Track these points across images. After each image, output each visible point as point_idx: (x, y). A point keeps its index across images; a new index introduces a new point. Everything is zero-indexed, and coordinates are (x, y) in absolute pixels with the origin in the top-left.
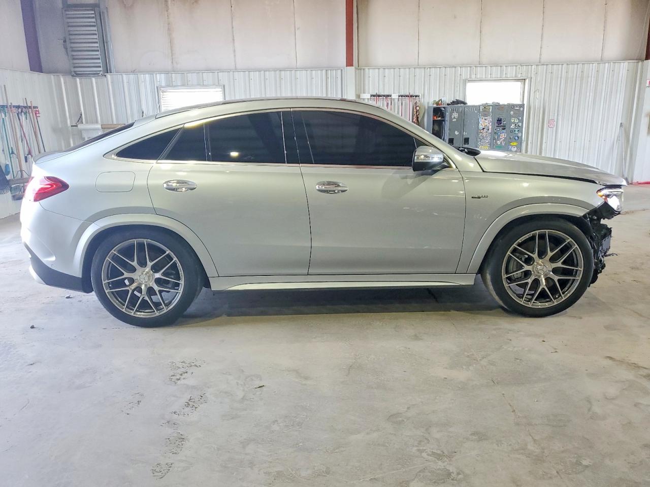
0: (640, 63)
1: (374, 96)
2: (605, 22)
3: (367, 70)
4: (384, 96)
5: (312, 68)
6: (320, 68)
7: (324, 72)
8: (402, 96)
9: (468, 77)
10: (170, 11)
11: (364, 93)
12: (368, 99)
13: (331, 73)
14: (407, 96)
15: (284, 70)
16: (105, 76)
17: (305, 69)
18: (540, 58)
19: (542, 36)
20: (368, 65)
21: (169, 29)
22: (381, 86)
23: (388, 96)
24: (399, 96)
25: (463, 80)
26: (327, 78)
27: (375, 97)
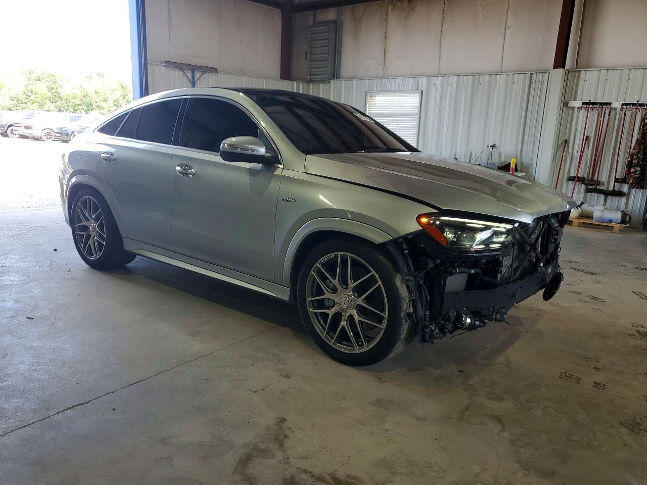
1: (586, 104)
3: (583, 73)
4: (601, 104)
5: (516, 71)
6: (524, 72)
7: (528, 75)
8: (626, 105)
10: (389, 20)
11: (575, 100)
12: (579, 108)
13: (536, 76)
14: (634, 105)
15: (484, 74)
16: (330, 82)
20: (588, 66)
21: (385, 37)
22: (600, 93)
23: (606, 104)
24: (623, 105)
26: (531, 82)
27: (588, 106)
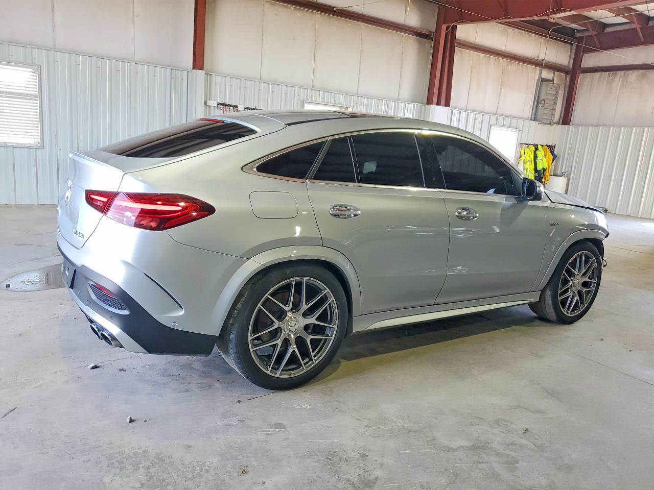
0: (424, 106)
1: (221, 104)
2: (402, 67)
3: (214, 76)
4: (231, 106)
5: (156, 64)
6: (165, 66)
7: (169, 70)
9: (305, 99)
11: (211, 100)
12: (215, 107)
13: (175, 73)
15: (123, 60)
17: (148, 64)
18: (358, 90)
19: (359, 71)
22: (228, 95)
23: (234, 106)
24: (245, 109)
25: (301, 101)
26: (171, 77)
27: (222, 106)
